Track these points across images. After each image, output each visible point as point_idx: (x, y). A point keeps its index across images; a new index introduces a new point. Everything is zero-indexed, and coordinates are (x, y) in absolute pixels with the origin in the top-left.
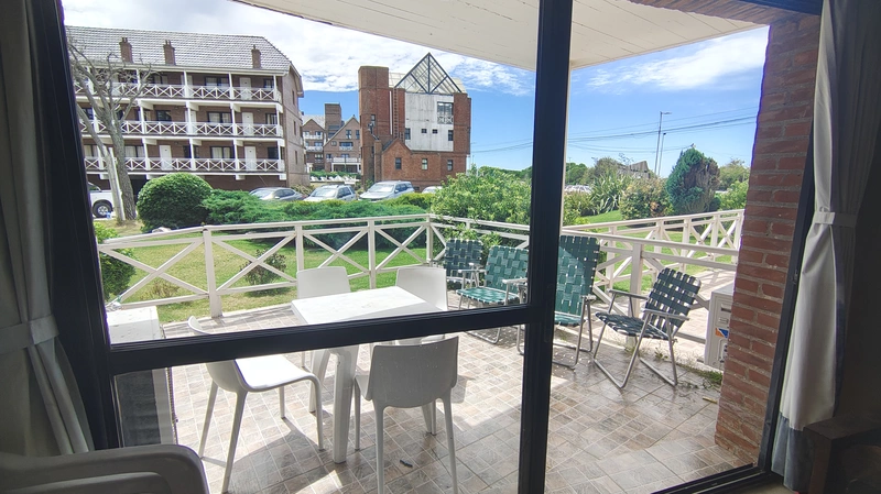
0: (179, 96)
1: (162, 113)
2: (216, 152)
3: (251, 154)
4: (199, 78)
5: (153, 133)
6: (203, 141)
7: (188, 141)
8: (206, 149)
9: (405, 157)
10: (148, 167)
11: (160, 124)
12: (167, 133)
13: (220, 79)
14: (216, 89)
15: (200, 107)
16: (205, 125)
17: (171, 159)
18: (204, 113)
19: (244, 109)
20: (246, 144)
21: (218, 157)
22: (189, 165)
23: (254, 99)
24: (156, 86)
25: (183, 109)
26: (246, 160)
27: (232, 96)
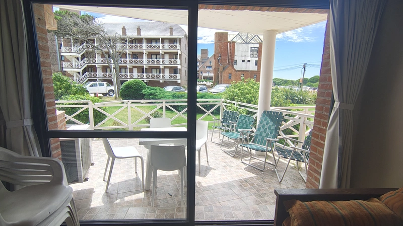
0: (141, 48)
1: (135, 55)
2: (154, 71)
3: (167, 71)
4: (149, 41)
5: (131, 63)
6: (149, 66)
7: (143, 66)
8: (150, 69)
9: (233, 73)
10: (129, 77)
11: (134, 59)
12: (136, 63)
13: (157, 41)
14: (155, 45)
15: (149, 52)
16: (150, 60)
17: (137, 74)
18: (150, 55)
19: (166, 53)
20: (165, 67)
21: (155, 73)
22: (143, 76)
23: (170, 48)
24: (133, 45)
25: (142, 53)
26: (165, 74)
27: (161, 48)
